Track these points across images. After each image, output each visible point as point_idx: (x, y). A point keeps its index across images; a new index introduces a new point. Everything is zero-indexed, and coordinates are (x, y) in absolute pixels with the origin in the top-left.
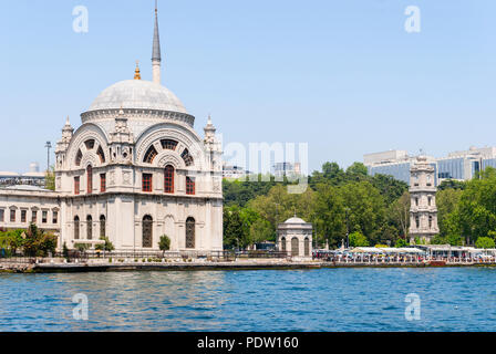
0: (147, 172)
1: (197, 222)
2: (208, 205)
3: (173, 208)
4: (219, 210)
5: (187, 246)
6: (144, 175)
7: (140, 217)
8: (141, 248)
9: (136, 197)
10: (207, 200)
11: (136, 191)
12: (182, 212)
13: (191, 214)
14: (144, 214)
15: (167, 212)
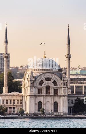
1: (58, 103)
2: (62, 98)
3: (49, 99)
4: (66, 99)
5: (54, 111)
6: (39, 89)
7: (37, 102)
8: (37, 112)
9: (35, 96)
10: (61, 96)
11: (36, 94)
12: (52, 100)
13: (56, 101)
14: (39, 101)
15: (47, 100)
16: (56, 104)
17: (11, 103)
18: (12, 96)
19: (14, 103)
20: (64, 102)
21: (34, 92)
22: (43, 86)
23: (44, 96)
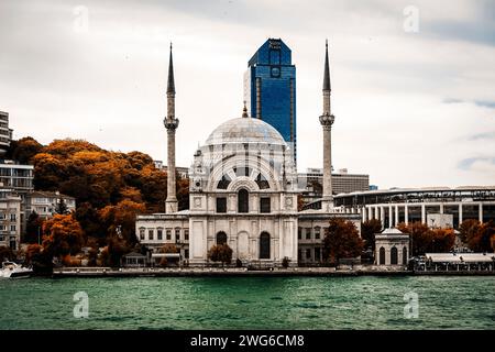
0: (220, 196)
1: (272, 236)
2: (281, 221)
3: (245, 225)
5: (261, 257)
6: (218, 199)
7: (213, 234)
9: (208, 217)
10: (279, 217)
11: (209, 213)
12: (255, 227)
13: (265, 229)
14: (217, 231)
15: (241, 228)
16: (265, 239)
17: (169, 237)
18: (171, 220)
19: (178, 237)
20: (287, 233)
21: (204, 207)
22: (229, 189)
23: (231, 216)
